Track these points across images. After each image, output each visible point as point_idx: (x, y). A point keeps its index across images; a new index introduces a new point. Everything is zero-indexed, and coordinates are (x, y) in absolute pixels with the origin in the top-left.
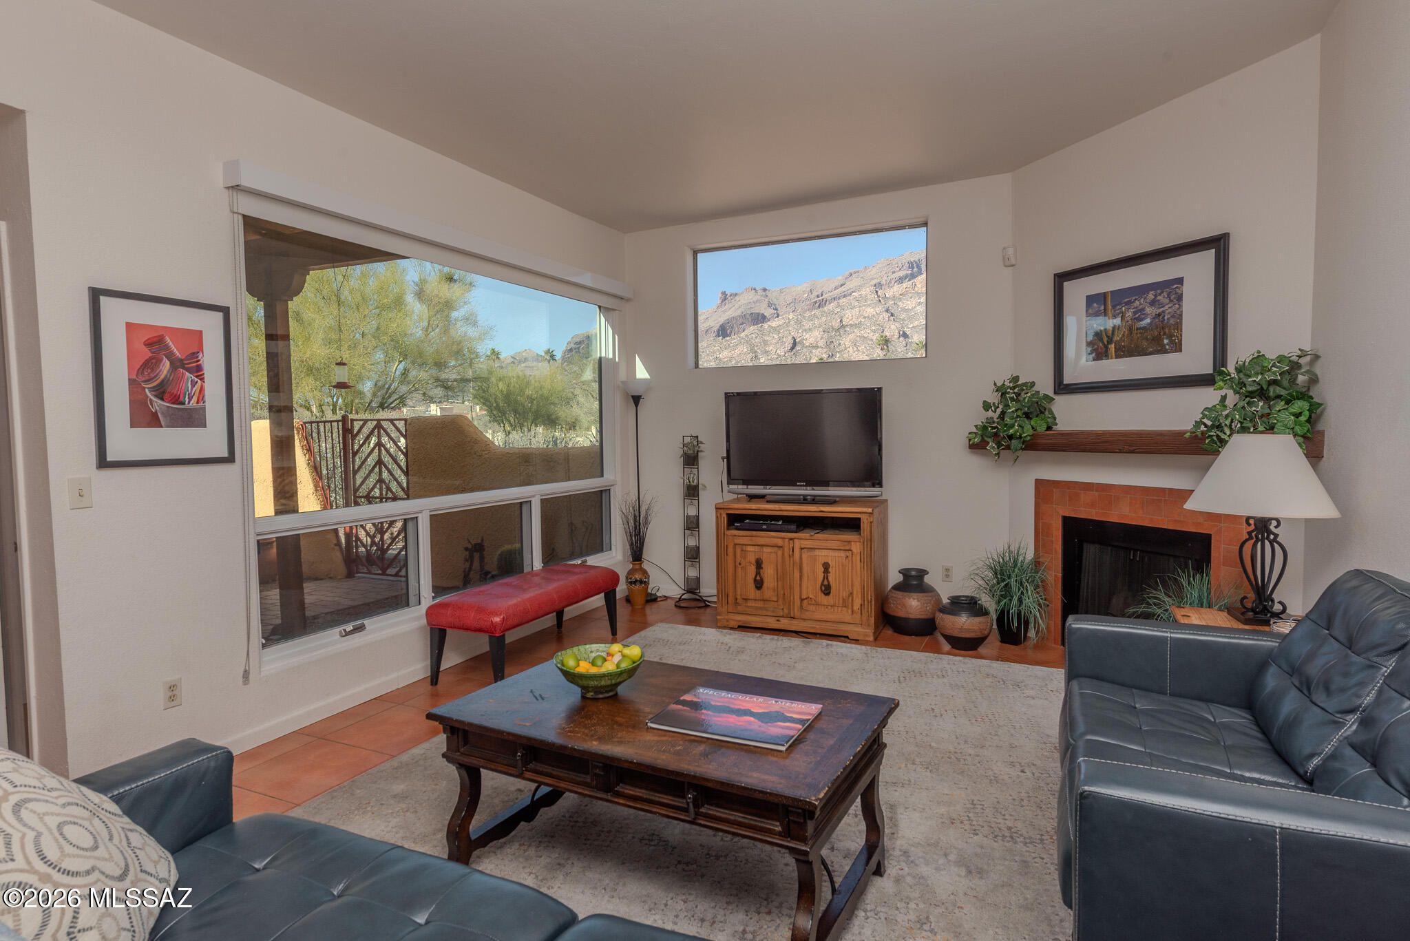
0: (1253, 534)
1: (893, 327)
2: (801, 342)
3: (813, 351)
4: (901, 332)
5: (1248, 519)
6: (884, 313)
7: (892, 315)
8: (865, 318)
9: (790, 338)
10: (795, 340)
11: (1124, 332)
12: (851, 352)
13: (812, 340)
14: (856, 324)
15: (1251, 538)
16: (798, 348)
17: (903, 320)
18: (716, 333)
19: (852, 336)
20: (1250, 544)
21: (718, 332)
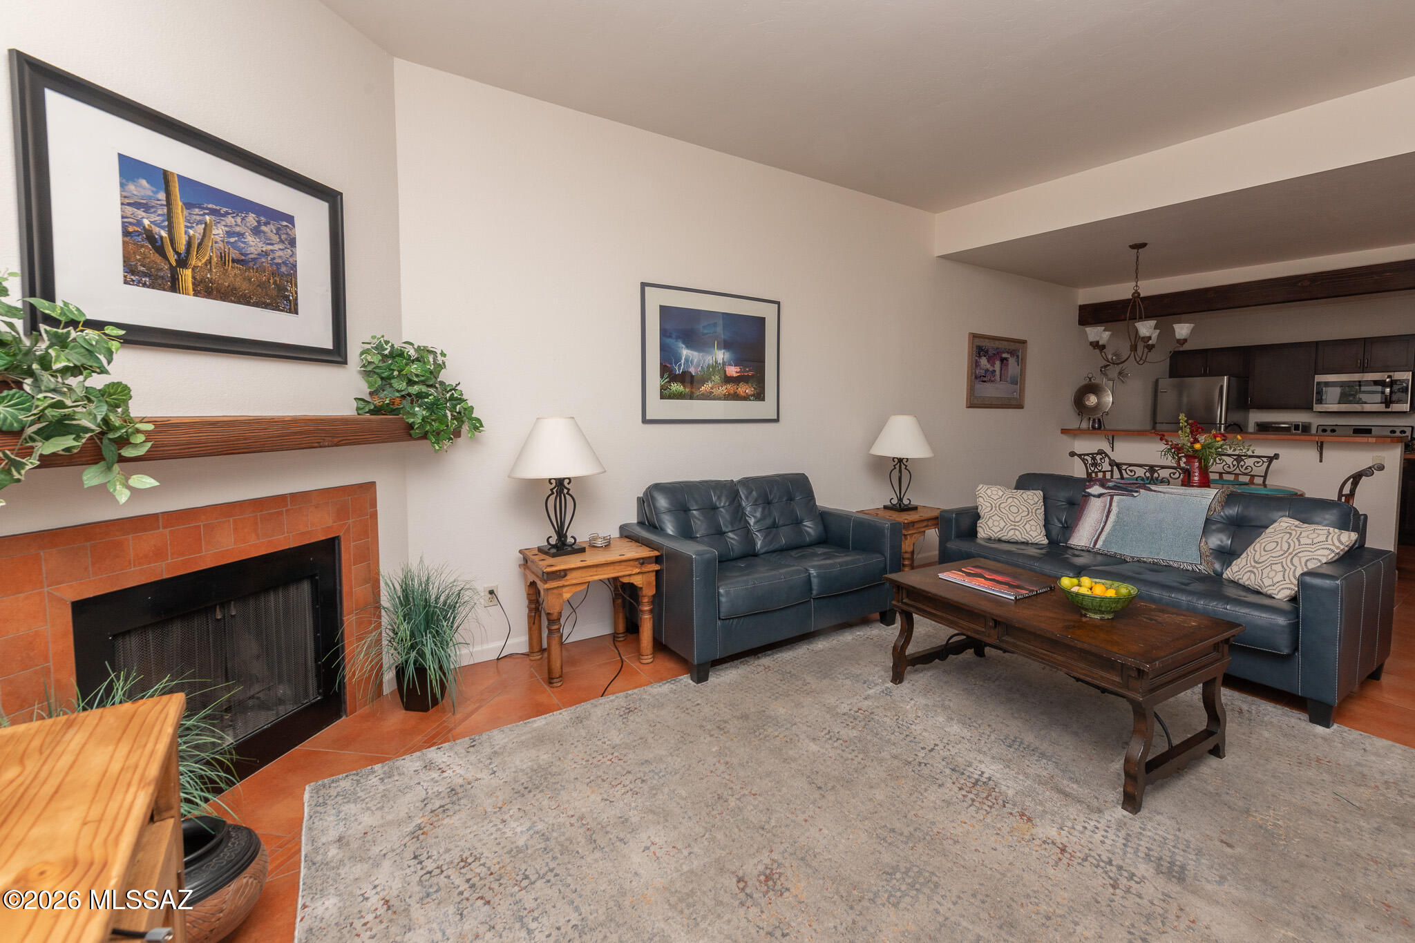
0: (554, 490)
5: (550, 480)
11: (211, 257)
15: (553, 493)
20: (553, 497)
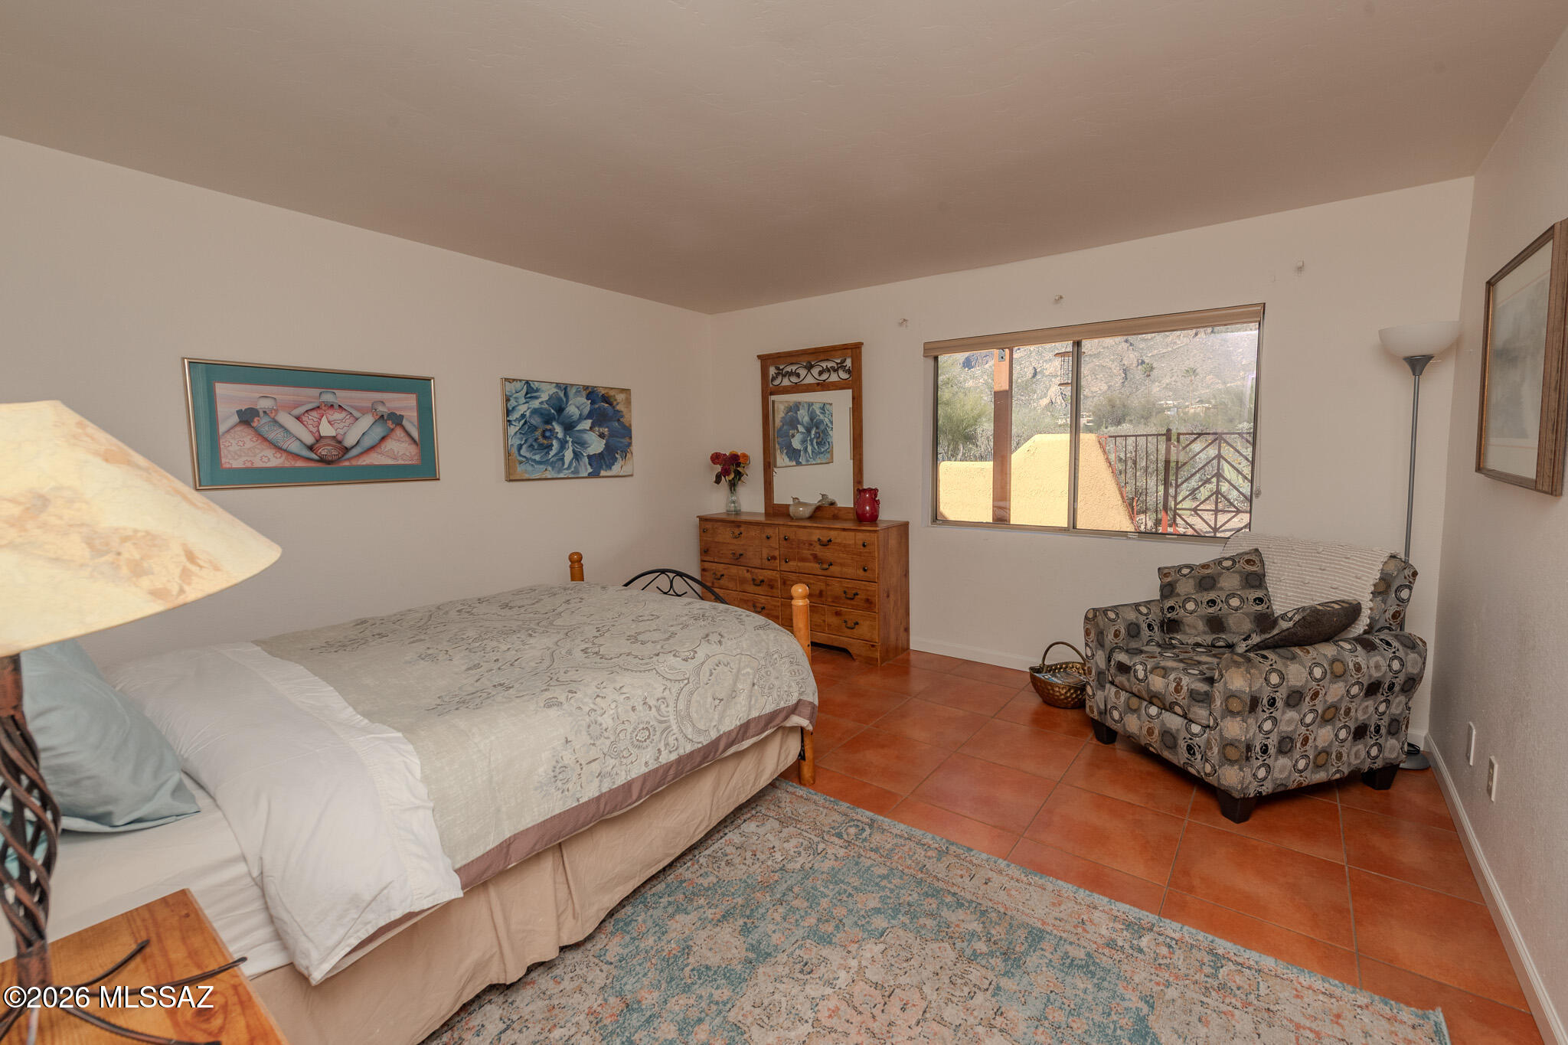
1: (1132, 356)
2: (1041, 372)
3: (1053, 380)
4: (1140, 361)
6: (1123, 344)
7: (1131, 344)
8: (1104, 348)
9: (1031, 368)
10: (1036, 370)
12: (1090, 380)
13: (1052, 370)
14: (1095, 354)
16: (1038, 377)
17: (1142, 349)
18: (962, 365)
19: (1091, 365)
21: (964, 364)
